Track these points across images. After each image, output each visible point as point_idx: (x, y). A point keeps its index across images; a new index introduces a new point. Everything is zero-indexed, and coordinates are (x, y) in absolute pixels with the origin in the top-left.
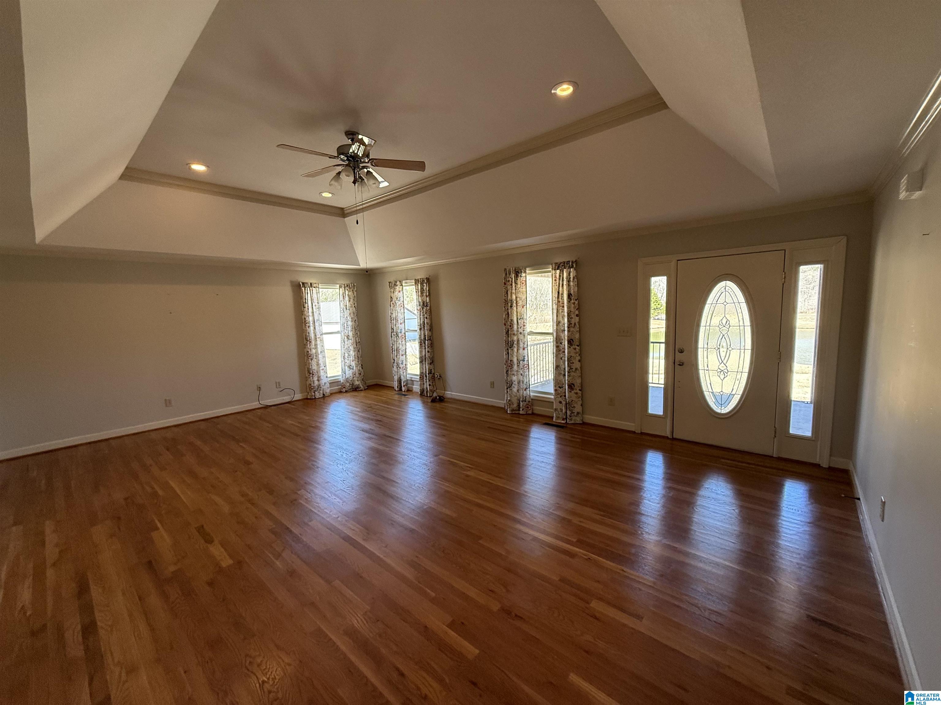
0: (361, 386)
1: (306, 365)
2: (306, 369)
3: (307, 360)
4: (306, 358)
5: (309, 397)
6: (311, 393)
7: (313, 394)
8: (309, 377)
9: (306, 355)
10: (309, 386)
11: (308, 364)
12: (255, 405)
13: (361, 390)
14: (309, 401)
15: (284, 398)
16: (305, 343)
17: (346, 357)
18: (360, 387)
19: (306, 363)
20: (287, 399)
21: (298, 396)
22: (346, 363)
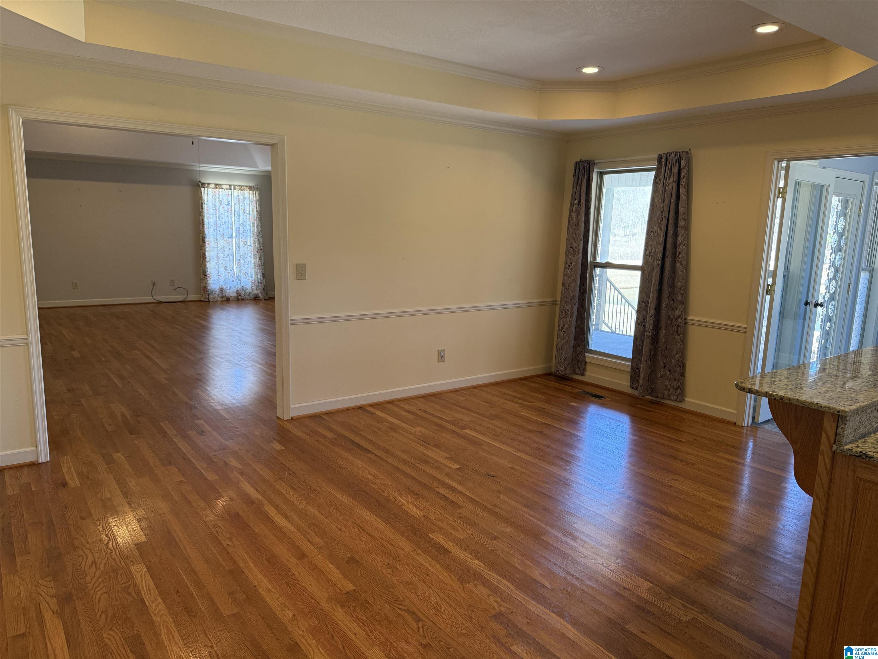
0: (261, 296)
1: (201, 267)
2: (201, 271)
3: (203, 262)
4: (202, 259)
5: (203, 299)
6: (205, 295)
7: (207, 296)
8: (203, 279)
9: (202, 256)
10: (203, 288)
11: (203, 266)
12: (148, 299)
13: (261, 300)
14: (203, 303)
15: (177, 297)
16: (201, 244)
17: (242, 264)
18: (259, 297)
19: (201, 264)
20: (180, 298)
21: (192, 297)
22: (242, 270)
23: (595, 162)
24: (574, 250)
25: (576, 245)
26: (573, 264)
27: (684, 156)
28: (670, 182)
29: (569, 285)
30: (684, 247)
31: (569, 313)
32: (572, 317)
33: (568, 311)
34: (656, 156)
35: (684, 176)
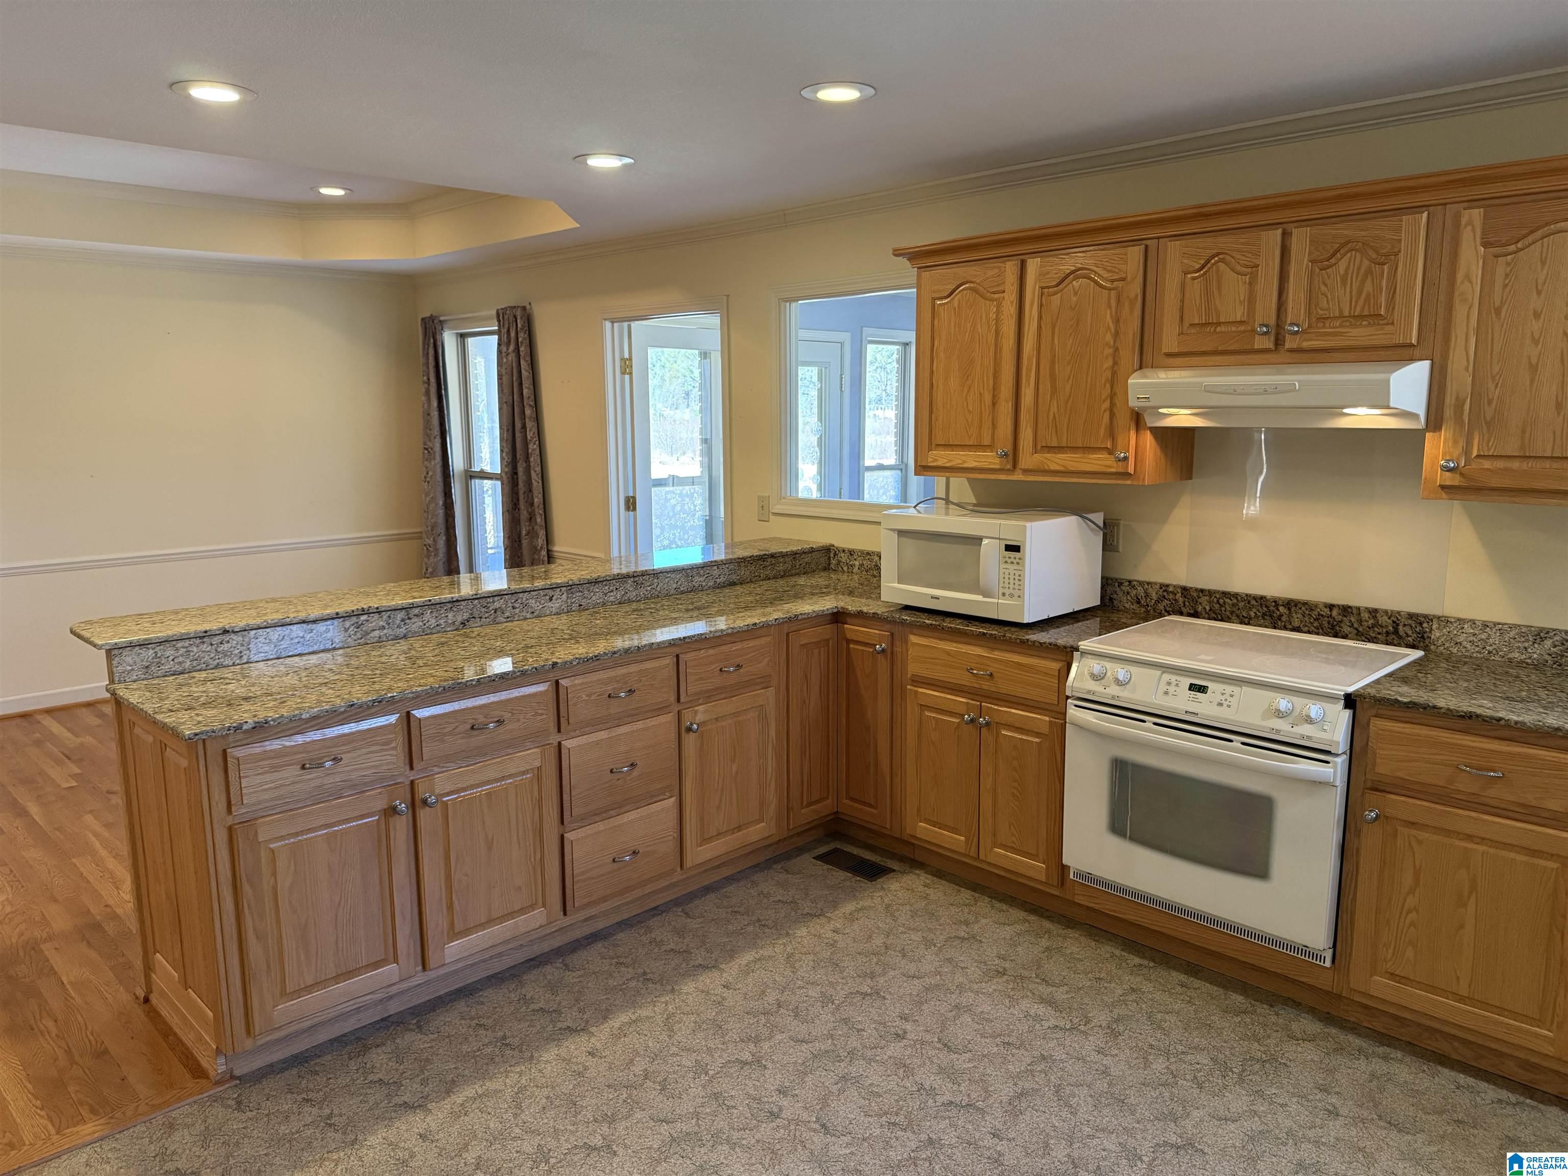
23: (442, 318)
24: (429, 452)
25: (431, 445)
26: (430, 473)
27: (519, 313)
28: (510, 351)
29: (427, 506)
30: (535, 446)
31: (431, 549)
32: (436, 555)
33: (430, 546)
34: (494, 312)
35: (522, 343)
